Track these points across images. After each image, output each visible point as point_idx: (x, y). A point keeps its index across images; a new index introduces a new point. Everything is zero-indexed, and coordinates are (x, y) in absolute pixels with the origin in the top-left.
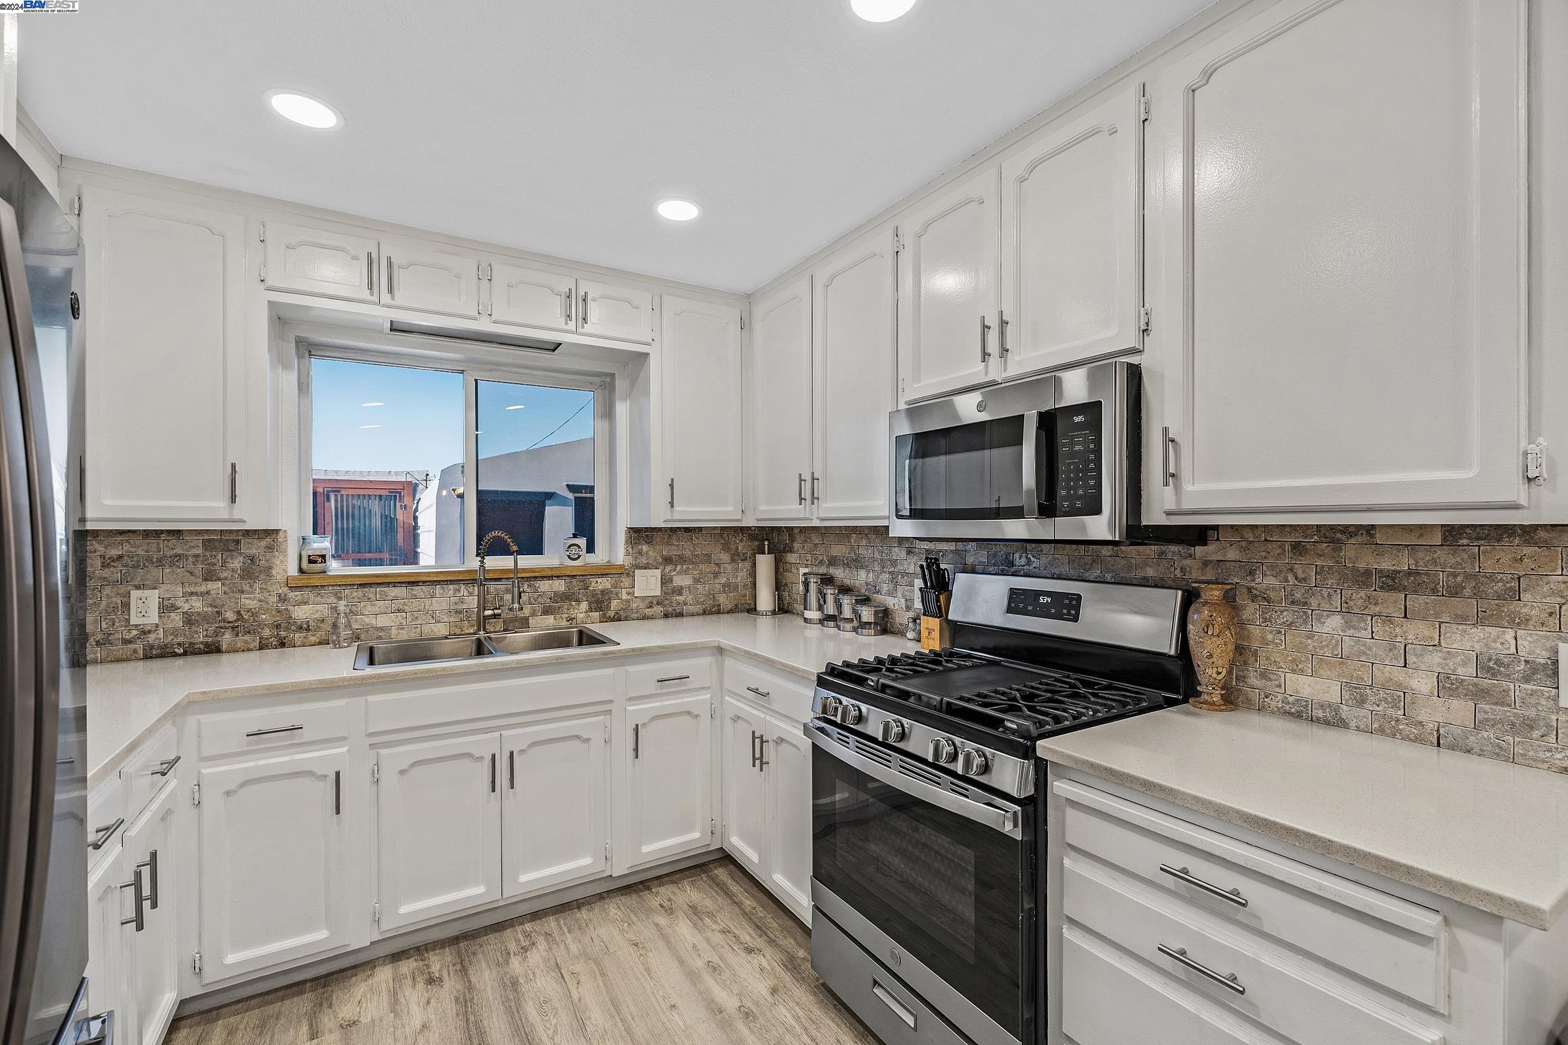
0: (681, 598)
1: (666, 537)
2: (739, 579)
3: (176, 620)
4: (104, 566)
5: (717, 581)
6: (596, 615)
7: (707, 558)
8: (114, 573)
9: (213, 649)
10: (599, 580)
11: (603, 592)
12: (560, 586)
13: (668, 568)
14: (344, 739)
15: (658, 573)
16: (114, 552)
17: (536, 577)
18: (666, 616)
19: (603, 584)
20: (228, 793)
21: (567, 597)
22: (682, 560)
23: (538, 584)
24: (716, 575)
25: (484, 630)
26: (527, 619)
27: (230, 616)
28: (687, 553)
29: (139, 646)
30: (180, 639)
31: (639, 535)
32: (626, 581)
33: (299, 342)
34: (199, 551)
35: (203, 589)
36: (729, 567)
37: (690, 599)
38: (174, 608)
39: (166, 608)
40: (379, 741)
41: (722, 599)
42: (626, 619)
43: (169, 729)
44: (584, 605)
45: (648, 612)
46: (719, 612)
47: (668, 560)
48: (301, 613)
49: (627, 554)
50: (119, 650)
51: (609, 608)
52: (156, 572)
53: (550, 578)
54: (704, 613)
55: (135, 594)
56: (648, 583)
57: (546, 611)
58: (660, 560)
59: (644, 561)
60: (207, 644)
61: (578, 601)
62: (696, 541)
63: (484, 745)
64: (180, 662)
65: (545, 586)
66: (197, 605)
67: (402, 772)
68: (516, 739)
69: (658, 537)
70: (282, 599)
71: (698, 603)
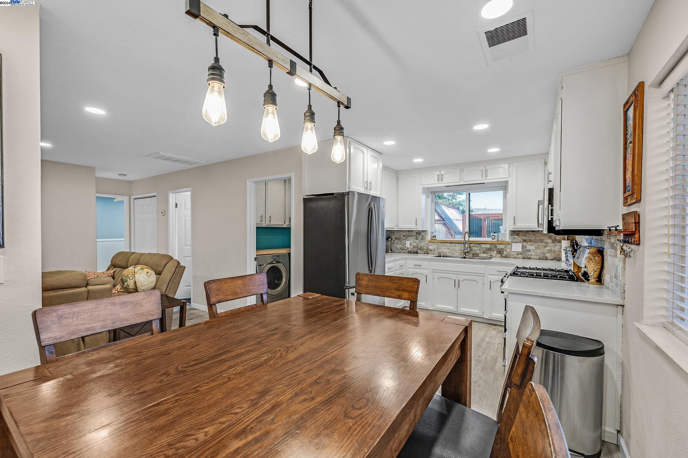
0: (530, 253)
1: (524, 233)
2: (556, 249)
3: (412, 247)
4: (403, 236)
5: (546, 249)
6: (499, 255)
7: (542, 241)
8: (404, 238)
9: (417, 253)
10: (500, 245)
11: (501, 249)
12: (488, 246)
13: (525, 243)
14: (428, 269)
15: (521, 244)
16: (404, 234)
17: (481, 243)
18: (524, 258)
19: (500, 247)
20: (412, 274)
21: (490, 249)
22: (530, 241)
23: (481, 245)
24: (545, 247)
25: (465, 255)
26: (478, 254)
27: (420, 247)
28: (533, 239)
29: (407, 251)
30: (412, 250)
31: (514, 233)
32: (509, 246)
33: (431, 192)
34: (415, 234)
35: (415, 241)
36: (551, 245)
37: (533, 254)
38: (412, 244)
39: (411, 245)
40: (434, 271)
41: (548, 255)
42: (509, 257)
43: (404, 261)
44: (495, 252)
45: (517, 256)
46: (546, 259)
47: (525, 241)
48: (431, 247)
49: (510, 238)
50: (405, 251)
51: (503, 253)
52: (409, 238)
53: (485, 244)
54: (540, 259)
55: (407, 241)
56: (517, 247)
57: (484, 253)
58: (522, 241)
59: (515, 240)
60: (416, 252)
61: (493, 251)
62: (536, 235)
63: (454, 277)
64: (412, 254)
65: (483, 246)
66: (415, 244)
67: (438, 278)
68: (461, 277)
69: (521, 234)
70: (427, 244)
71: (537, 255)
